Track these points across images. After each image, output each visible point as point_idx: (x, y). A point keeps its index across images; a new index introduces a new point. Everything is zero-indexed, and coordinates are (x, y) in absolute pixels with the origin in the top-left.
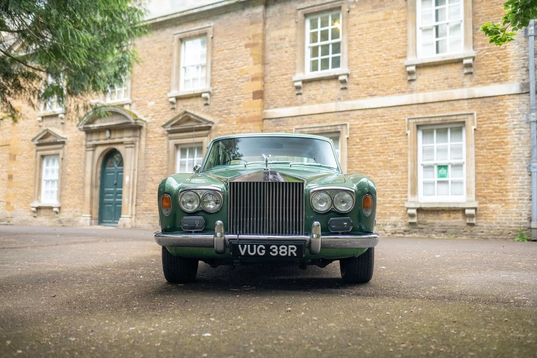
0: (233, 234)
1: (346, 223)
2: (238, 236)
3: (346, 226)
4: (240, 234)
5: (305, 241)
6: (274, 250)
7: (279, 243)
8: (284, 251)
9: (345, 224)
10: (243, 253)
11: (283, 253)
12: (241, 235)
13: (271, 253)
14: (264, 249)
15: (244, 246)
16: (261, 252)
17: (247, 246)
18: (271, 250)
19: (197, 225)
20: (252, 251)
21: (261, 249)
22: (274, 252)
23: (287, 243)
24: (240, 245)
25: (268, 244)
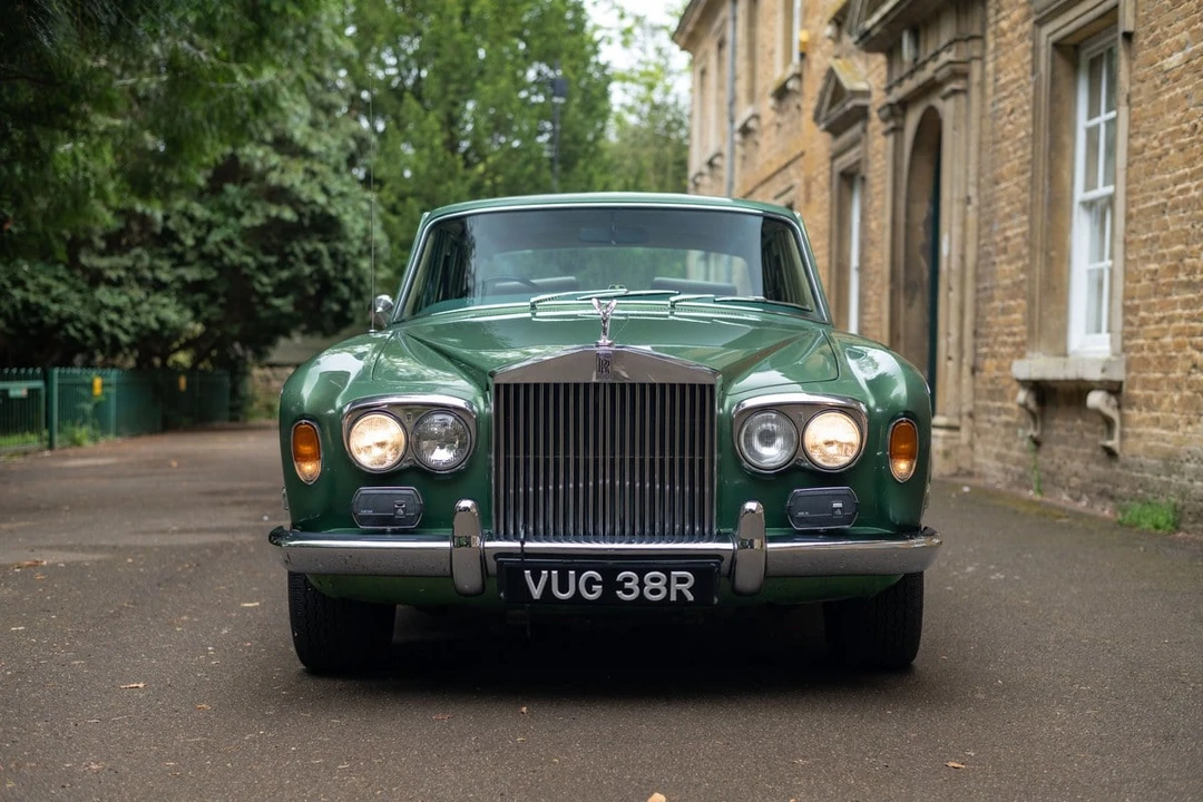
0: (507, 538)
1: (840, 505)
2: (523, 543)
3: (839, 512)
4: (527, 538)
5: (717, 556)
6: (627, 585)
7: (641, 563)
8: (656, 587)
9: (835, 505)
10: (536, 593)
11: (655, 591)
12: (530, 541)
13: (619, 592)
14: (598, 583)
15: (540, 575)
16: (592, 592)
17: (550, 574)
18: (620, 586)
19: (401, 512)
20: (564, 588)
21: (591, 582)
22: (629, 591)
23: (666, 562)
24: (527, 572)
25: (609, 566)
